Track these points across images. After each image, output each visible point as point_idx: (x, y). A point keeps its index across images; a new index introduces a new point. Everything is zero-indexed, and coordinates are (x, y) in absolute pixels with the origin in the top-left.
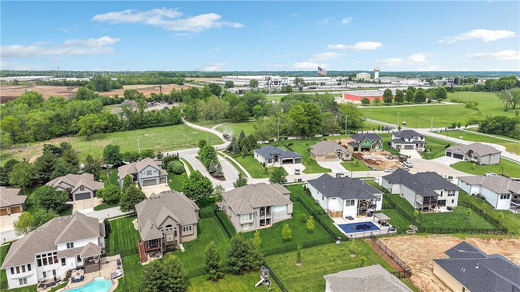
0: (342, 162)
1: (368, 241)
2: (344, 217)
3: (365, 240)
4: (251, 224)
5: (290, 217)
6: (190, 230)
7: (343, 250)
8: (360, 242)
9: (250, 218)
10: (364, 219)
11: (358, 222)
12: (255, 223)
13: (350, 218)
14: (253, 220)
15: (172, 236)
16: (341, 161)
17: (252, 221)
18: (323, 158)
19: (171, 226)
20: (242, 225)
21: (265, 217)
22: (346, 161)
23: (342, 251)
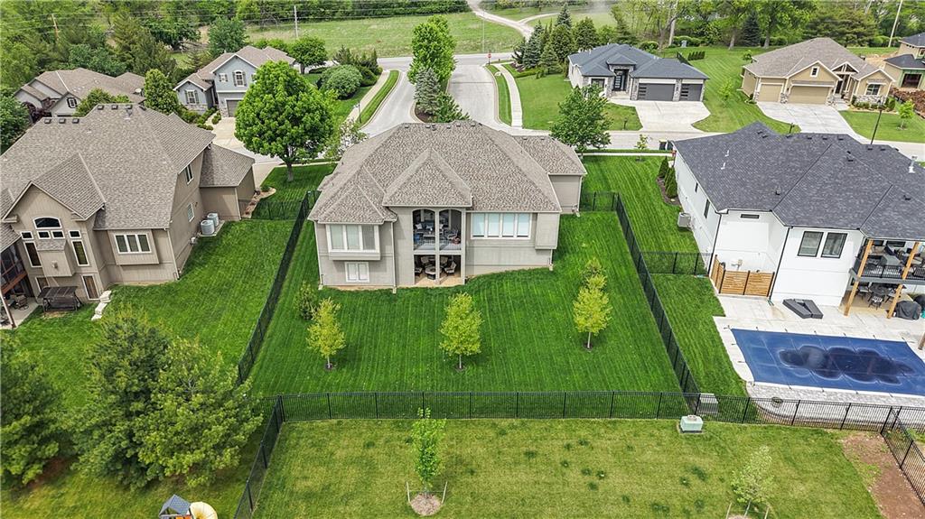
0: (847, 108)
1: (858, 446)
2: (778, 297)
3: (846, 439)
4: (374, 264)
5: (545, 261)
6: (145, 247)
7: (701, 475)
8: (815, 446)
9: (369, 243)
10: (874, 326)
11: (840, 334)
12: (390, 263)
13: (806, 309)
14: (377, 249)
15: (62, 259)
16: (845, 107)
17: (375, 253)
18: (783, 90)
19: (53, 223)
20: (340, 263)
21: (435, 249)
22: (866, 106)
23: (694, 480)
